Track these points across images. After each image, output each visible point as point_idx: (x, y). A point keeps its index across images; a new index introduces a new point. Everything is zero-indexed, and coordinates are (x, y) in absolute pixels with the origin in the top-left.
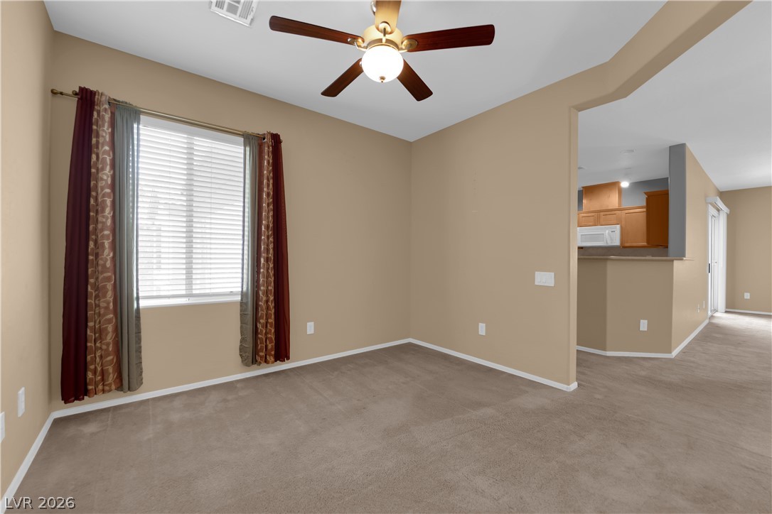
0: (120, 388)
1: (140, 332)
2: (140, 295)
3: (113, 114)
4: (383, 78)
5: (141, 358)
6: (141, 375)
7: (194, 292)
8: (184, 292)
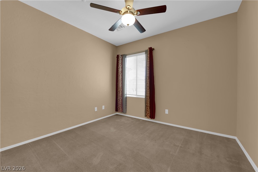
0: (122, 112)
1: (127, 102)
2: (127, 94)
3: (122, 58)
4: (128, 25)
5: (127, 107)
6: (126, 111)
7: (137, 94)
8: (135, 94)
